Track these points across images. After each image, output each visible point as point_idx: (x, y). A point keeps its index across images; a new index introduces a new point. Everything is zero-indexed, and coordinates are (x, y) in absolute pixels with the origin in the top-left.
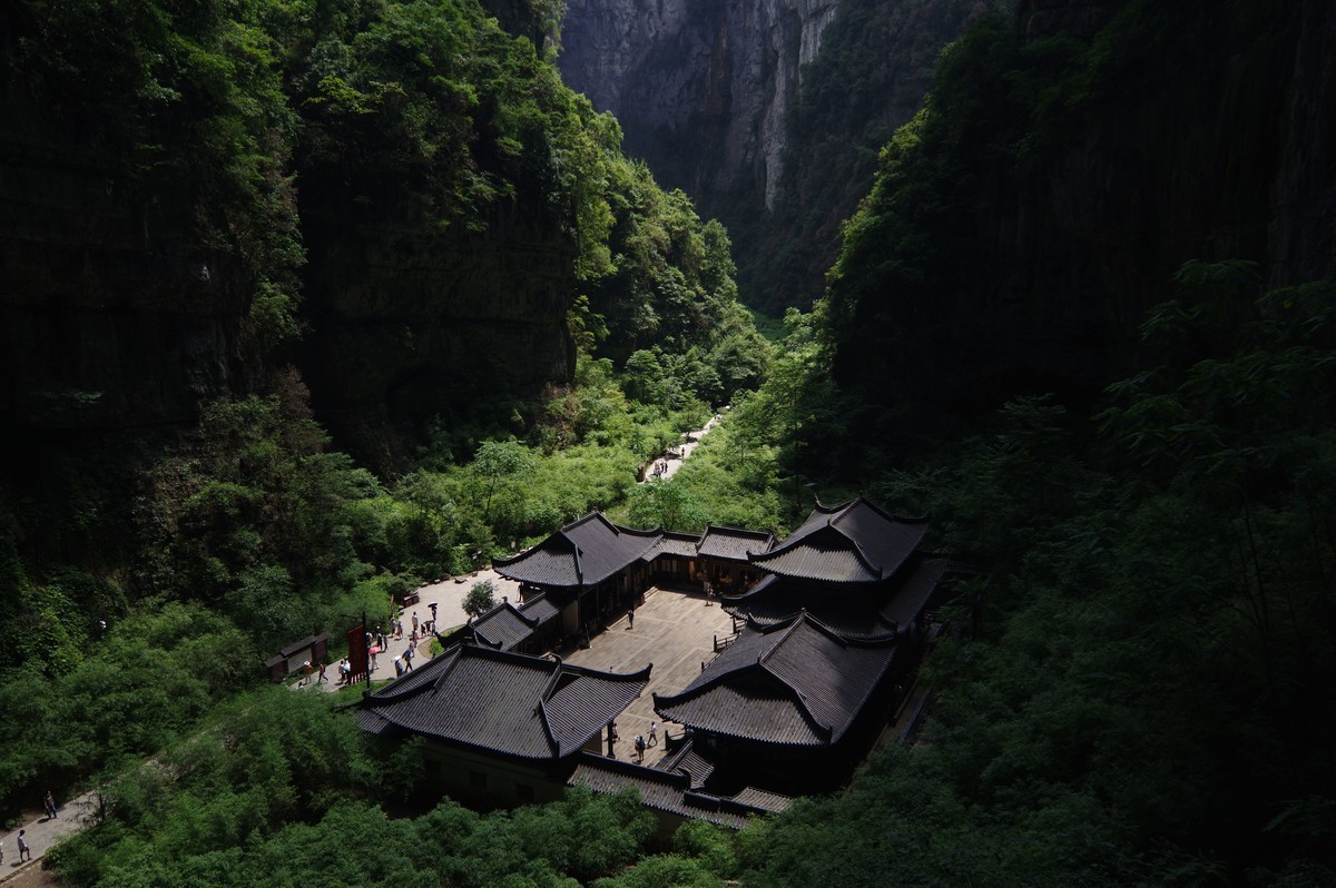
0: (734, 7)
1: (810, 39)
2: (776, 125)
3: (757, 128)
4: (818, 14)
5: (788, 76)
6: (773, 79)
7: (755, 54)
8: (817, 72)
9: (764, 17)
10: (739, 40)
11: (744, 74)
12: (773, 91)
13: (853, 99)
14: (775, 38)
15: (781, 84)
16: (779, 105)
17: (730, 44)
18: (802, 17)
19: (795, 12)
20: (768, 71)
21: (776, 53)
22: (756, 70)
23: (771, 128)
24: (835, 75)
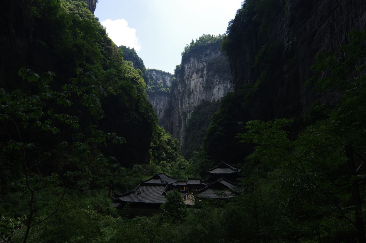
0: (173, 114)
1: (188, 116)
2: (182, 132)
3: (178, 133)
4: (190, 112)
5: (184, 123)
6: (181, 125)
7: (177, 121)
8: (190, 120)
9: (179, 114)
10: (174, 120)
11: (175, 125)
12: (181, 126)
13: (198, 124)
14: (181, 117)
15: (183, 125)
16: (182, 129)
17: (172, 120)
18: (187, 113)
19: (185, 112)
20: (180, 123)
21: (182, 120)
22: (177, 124)
23: (181, 133)
24: (194, 120)
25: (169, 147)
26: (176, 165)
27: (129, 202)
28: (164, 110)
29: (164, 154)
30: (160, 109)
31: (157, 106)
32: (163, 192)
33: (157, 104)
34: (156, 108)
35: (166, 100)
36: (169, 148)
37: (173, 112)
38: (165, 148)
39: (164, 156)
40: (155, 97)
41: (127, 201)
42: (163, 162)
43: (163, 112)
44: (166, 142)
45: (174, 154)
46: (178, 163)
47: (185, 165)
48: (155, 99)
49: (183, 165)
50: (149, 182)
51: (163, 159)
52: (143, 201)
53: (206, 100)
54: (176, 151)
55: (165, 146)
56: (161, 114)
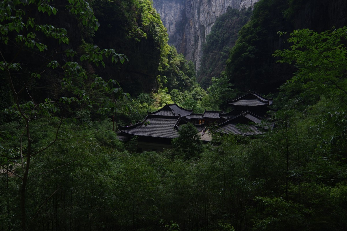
0: (187, 28)
1: (208, 31)
2: (198, 53)
3: (193, 55)
4: (209, 25)
5: (201, 41)
6: (198, 43)
7: (192, 38)
8: (210, 37)
9: (195, 28)
10: (188, 36)
11: (190, 44)
12: (198, 45)
13: (220, 42)
14: (198, 33)
15: (200, 43)
16: (199, 49)
17: (186, 37)
18: (205, 26)
19: (203, 26)
20: (196, 41)
21: (198, 36)
22: (193, 43)
23: (197, 54)
24: (215, 36)
25: (181, 72)
26: (190, 95)
27: (136, 136)
28: (175, 23)
29: (175, 81)
30: (170, 21)
31: (166, 17)
32: (174, 125)
33: (166, 14)
34: (165, 20)
35: (178, 9)
36: (182, 74)
37: (187, 25)
38: (176, 73)
39: (175, 83)
40: (163, 4)
41: (133, 134)
42: (174, 91)
43: (173, 26)
44: (178, 66)
45: (188, 81)
46: (193, 92)
47: (201, 95)
48: (164, 7)
49: (199, 95)
50: (157, 114)
51: (174, 87)
52: (152, 135)
53: (233, 8)
54: (190, 78)
55: (176, 71)
56: (171, 29)
